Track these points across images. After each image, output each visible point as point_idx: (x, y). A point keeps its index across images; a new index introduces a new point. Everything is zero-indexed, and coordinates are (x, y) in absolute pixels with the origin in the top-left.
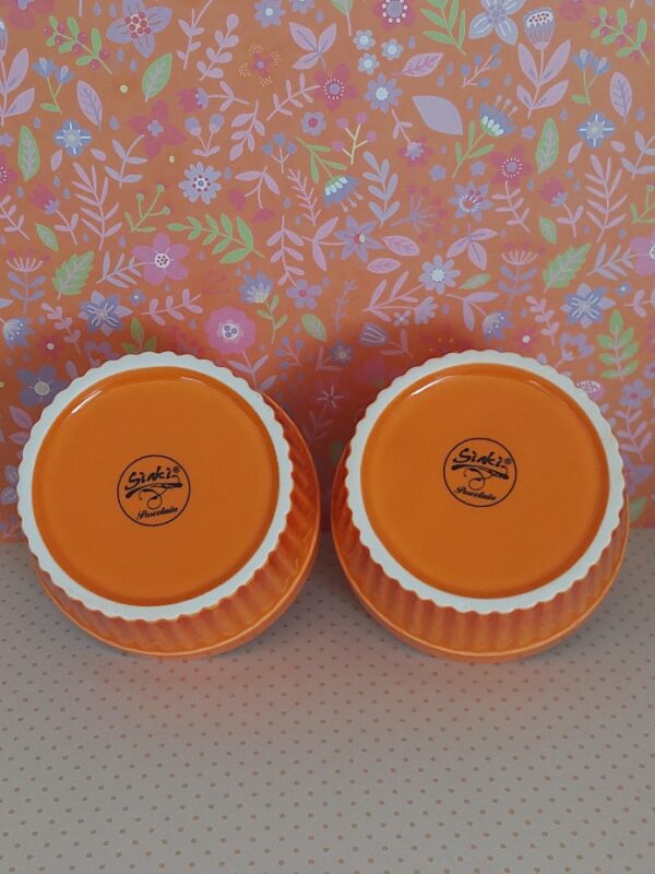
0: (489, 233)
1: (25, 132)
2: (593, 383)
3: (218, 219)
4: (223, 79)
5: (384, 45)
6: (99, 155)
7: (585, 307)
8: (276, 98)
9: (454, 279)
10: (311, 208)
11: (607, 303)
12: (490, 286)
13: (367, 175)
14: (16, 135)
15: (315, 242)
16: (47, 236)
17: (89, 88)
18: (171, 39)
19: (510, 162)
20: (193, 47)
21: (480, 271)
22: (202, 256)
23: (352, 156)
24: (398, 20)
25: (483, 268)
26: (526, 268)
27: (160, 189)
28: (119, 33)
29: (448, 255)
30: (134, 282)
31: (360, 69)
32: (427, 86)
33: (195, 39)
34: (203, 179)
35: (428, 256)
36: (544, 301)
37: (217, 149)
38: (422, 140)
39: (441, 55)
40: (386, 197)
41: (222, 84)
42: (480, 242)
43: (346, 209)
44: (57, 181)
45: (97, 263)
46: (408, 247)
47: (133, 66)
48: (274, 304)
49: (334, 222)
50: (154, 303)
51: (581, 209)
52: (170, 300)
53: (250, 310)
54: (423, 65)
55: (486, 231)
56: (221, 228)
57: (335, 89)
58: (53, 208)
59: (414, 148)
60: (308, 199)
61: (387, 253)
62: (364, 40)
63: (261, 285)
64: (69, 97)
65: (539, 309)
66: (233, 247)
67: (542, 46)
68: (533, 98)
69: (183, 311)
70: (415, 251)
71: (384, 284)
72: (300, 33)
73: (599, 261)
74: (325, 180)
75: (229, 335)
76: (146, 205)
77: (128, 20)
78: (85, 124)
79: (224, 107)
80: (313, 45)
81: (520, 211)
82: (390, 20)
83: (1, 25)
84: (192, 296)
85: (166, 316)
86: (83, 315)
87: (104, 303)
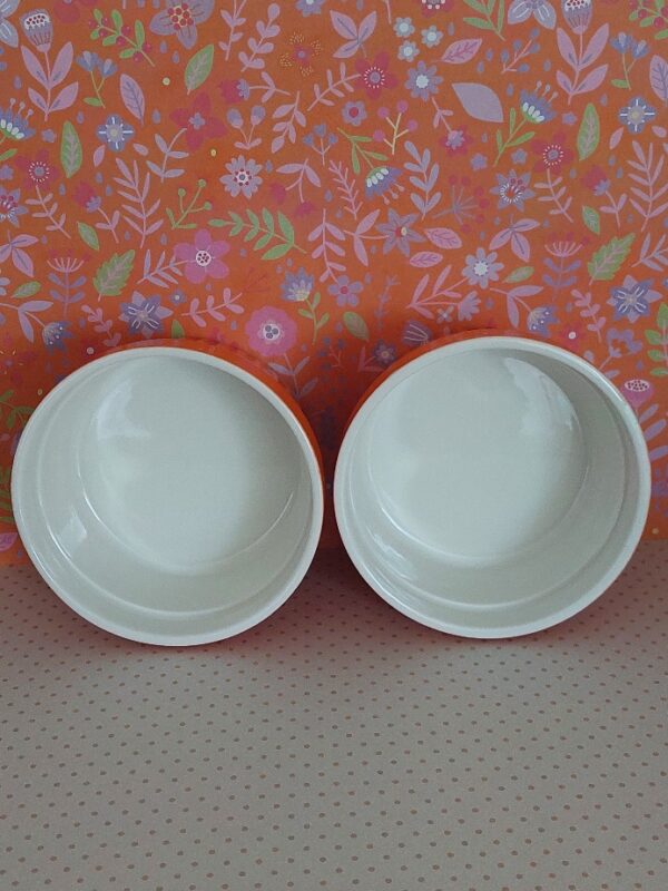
0: (531, 224)
1: (68, 128)
2: (642, 382)
3: (259, 215)
4: (263, 70)
5: (424, 32)
6: (141, 149)
8: (317, 88)
9: (498, 272)
10: (352, 201)
11: (653, 296)
12: (534, 280)
13: (408, 166)
14: (58, 129)
15: (357, 236)
16: (87, 234)
17: (132, 81)
18: (213, 31)
19: (552, 146)
20: (235, 37)
21: (522, 263)
22: (243, 253)
23: (393, 146)
24: (438, 7)
25: (527, 261)
26: (570, 260)
27: (202, 183)
28: (161, 24)
29: (492, 247)
30: (176, 282)
31: (400, 57)
32: (465, 73)
33: (238, 29)
34: (244, 173)
35: (470, 249)
36: (589, 295)
37: (258, 142)
38: (462, 128)
39: (479, 42)
40: (427, 187)
41: (264, 75)
42: (524, 234)
43: (387, 201)
44: (99, 177)
45: (138, 261)
46: (449, 239)
47: (176, 58)
48: (316, 302)
49: (375, 214)
50: (195, 303)
51: (623, 197)
52: (211, 300)
53: (291, 309)
54: (462, 52)
55: (528, 221)
56: (262, 225)
57: (375, 78)
58: (94, 205)
59: (454, 137)
60: (349, 191)
61: (430, 246)
62: (404, 27)
63: (303, 282)
64: (112, 90)
65: (585, 303)
66: (275, 242)
67: (580, 30)
68: (573, 83)
69: (225, 311)
70: (458, 244)
71: (426, 280)
72: (341, 22)
73: (644, 252)
74: (366, 172)
75: (270, 336)
76: (187, 200)
77: (171, 12)
78: (127, 118)
79: (266, 98)
80: (354, 33)
81: (563, 200)
82: (430, 7)
83: (47, 19)
84: (233, 295)
85: (206, 317)
86: (123, 317)
87: (144, 304)
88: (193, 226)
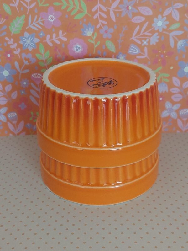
0: (180, 5)
9: (166, 25)
12: (181, 28)
15: (111, 10)
16: (7, 8)
21: (177, 22)
22: (67, 16)
25: (178, 20)
29: (164, 15)
30: (41, 28)
35: (155, 15)
42: (177, 9)
45: (26, 19)
46: (147, 11)
48: (94, 38)
49: (119, 1)
50: (48, 37)
52: (54, 35)
53: (86, 38)
56: (74, 4)
61: (139, 14)
63: (90, 28)
66: (79, 12)
69: (60, 40)
70: (151, 13)
71: (138, 28)
75: (77, 50)
84: (63, 33)
85: (53, 42)
86: (21, 42)
87: (29, 37)
88: (47, 5)
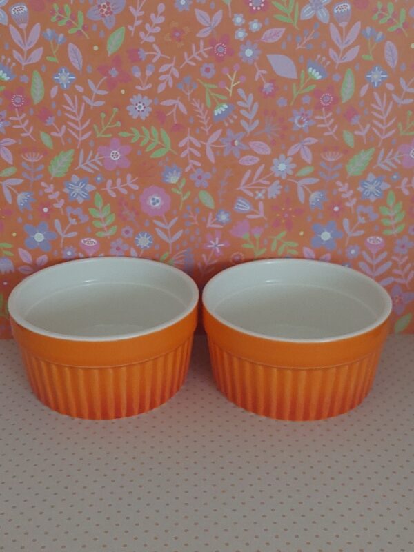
0: (313, 141)
1: (36, 75)
2: (378, 238)
3: (150, 130)
4: (154, 43)
5: (250, 23)
6: (80, 89)
7: (372, 188)
8: (186, 55)
9: (293, 170)
10: (206, 123)
11: (385, 186)
12: (314, 175)
13: (240, 103)
14: (30, 76)
15: (208, 144)
16: (46, 139)
17: (75, 47)
18: (125, 18)
19: (325, 96)
20: (138, 23)
21: (308, 165)
22: (139, 152)
23: (231, 91)
24: (259, 8)
25: (310, 162)
26: (336, 163)
27: (115, 110)
28: (94, 14)
29: (289, 155)
30: (98, 169)
31: (236, 37)
32: (275, 48)
33: (139, 18)
34: (141, 105)
35: (276, 154)
36: (347, 184)
37: (150, 86)
38: (272, 81)
39: (284, 29)
40: (250, 116)
41: (154, 46)
42: (309, 146)
43: (226, 124)
44: (54, 105)
45: (76, 156)
46: (263, 148)
47: (102, 34)
48: (183, 184)
49: (220, 131)
50: (109, 182)
51: (368, 126)
52: (119, 181)
53: (167, 188)
54: (273, 35)
55: (310, 139)
56: (151, 136)
57: (221, 50)
58: (50, 121)
59: (267, 86)
60: (204, 118)
61: (252, 152)
62: (239, 20)
63: (175, 172)
64: (63, 53)
65: (344, 189)
66: (158, 147)
67: (343, 25)
68: (339, 56)
69: (127, 188)
70: (268, 151)
71: (248, 173)
72: (201, 16)
73: (380, 158)
74: (214, 106)
75: (154, 204)
76: (106, 121)
77: (99, 6)
78: (72, 70)
79: (154, 60)
80: (208, 22)
81: (332, 127)
82: (254, 8)
83: (26, 9)
84: (133, 178)
85: (116, 191)
86: (66, 190)
87: (79, 183)
88: (109, 136)
